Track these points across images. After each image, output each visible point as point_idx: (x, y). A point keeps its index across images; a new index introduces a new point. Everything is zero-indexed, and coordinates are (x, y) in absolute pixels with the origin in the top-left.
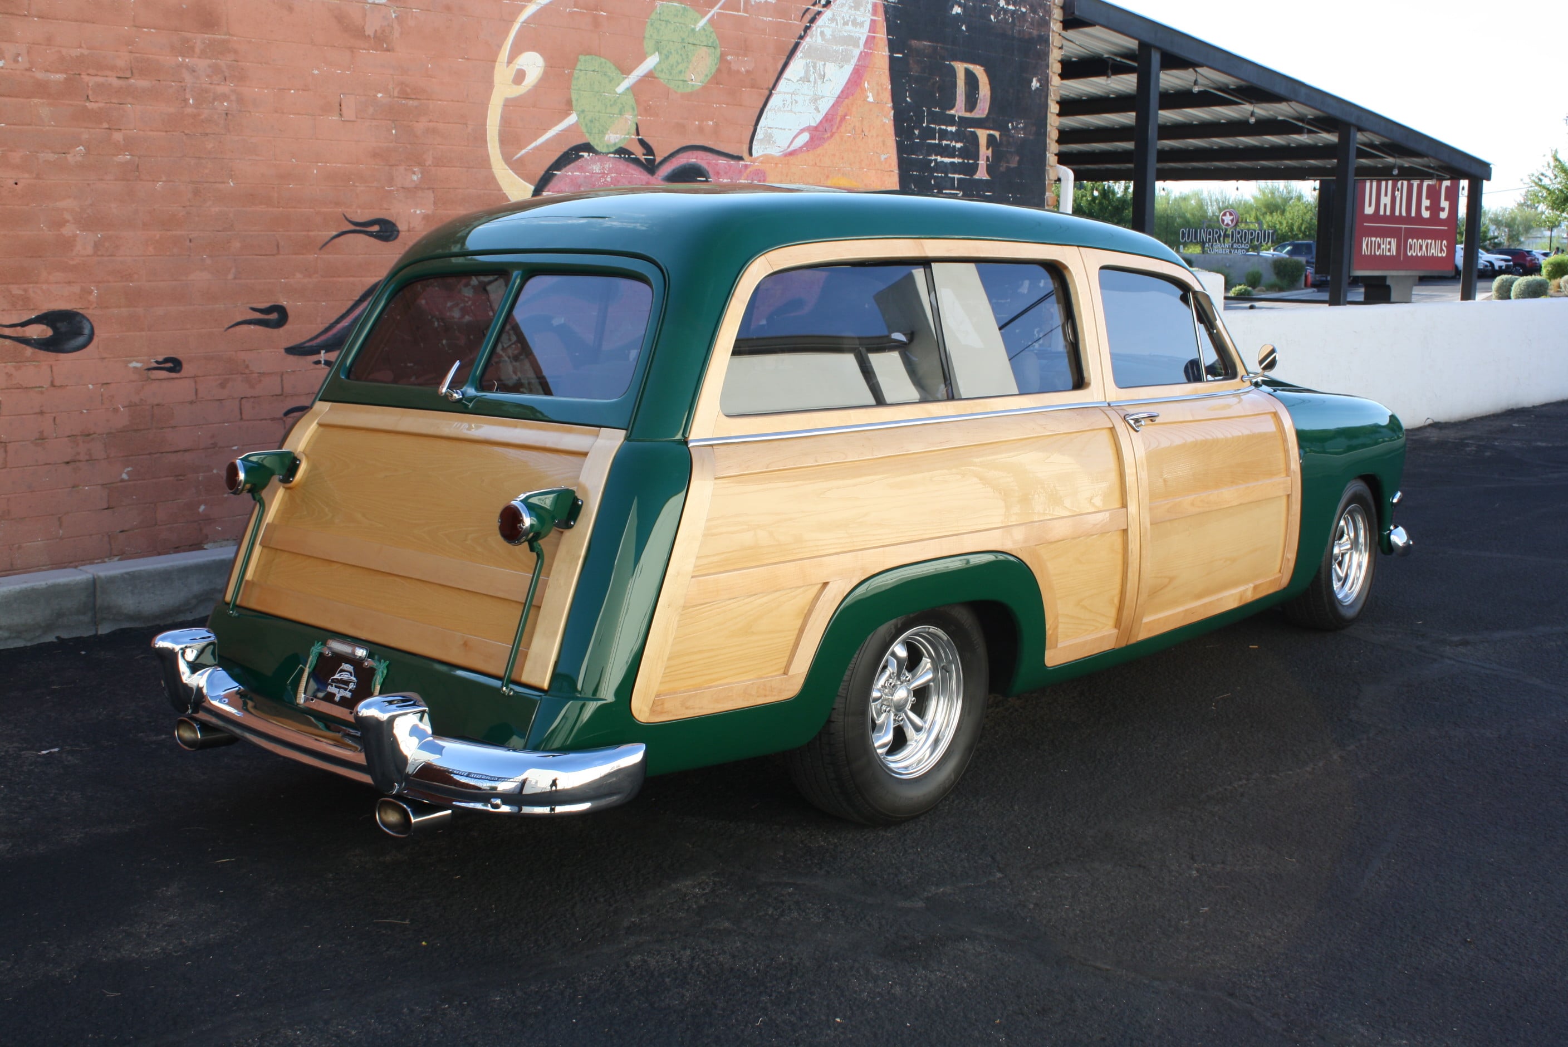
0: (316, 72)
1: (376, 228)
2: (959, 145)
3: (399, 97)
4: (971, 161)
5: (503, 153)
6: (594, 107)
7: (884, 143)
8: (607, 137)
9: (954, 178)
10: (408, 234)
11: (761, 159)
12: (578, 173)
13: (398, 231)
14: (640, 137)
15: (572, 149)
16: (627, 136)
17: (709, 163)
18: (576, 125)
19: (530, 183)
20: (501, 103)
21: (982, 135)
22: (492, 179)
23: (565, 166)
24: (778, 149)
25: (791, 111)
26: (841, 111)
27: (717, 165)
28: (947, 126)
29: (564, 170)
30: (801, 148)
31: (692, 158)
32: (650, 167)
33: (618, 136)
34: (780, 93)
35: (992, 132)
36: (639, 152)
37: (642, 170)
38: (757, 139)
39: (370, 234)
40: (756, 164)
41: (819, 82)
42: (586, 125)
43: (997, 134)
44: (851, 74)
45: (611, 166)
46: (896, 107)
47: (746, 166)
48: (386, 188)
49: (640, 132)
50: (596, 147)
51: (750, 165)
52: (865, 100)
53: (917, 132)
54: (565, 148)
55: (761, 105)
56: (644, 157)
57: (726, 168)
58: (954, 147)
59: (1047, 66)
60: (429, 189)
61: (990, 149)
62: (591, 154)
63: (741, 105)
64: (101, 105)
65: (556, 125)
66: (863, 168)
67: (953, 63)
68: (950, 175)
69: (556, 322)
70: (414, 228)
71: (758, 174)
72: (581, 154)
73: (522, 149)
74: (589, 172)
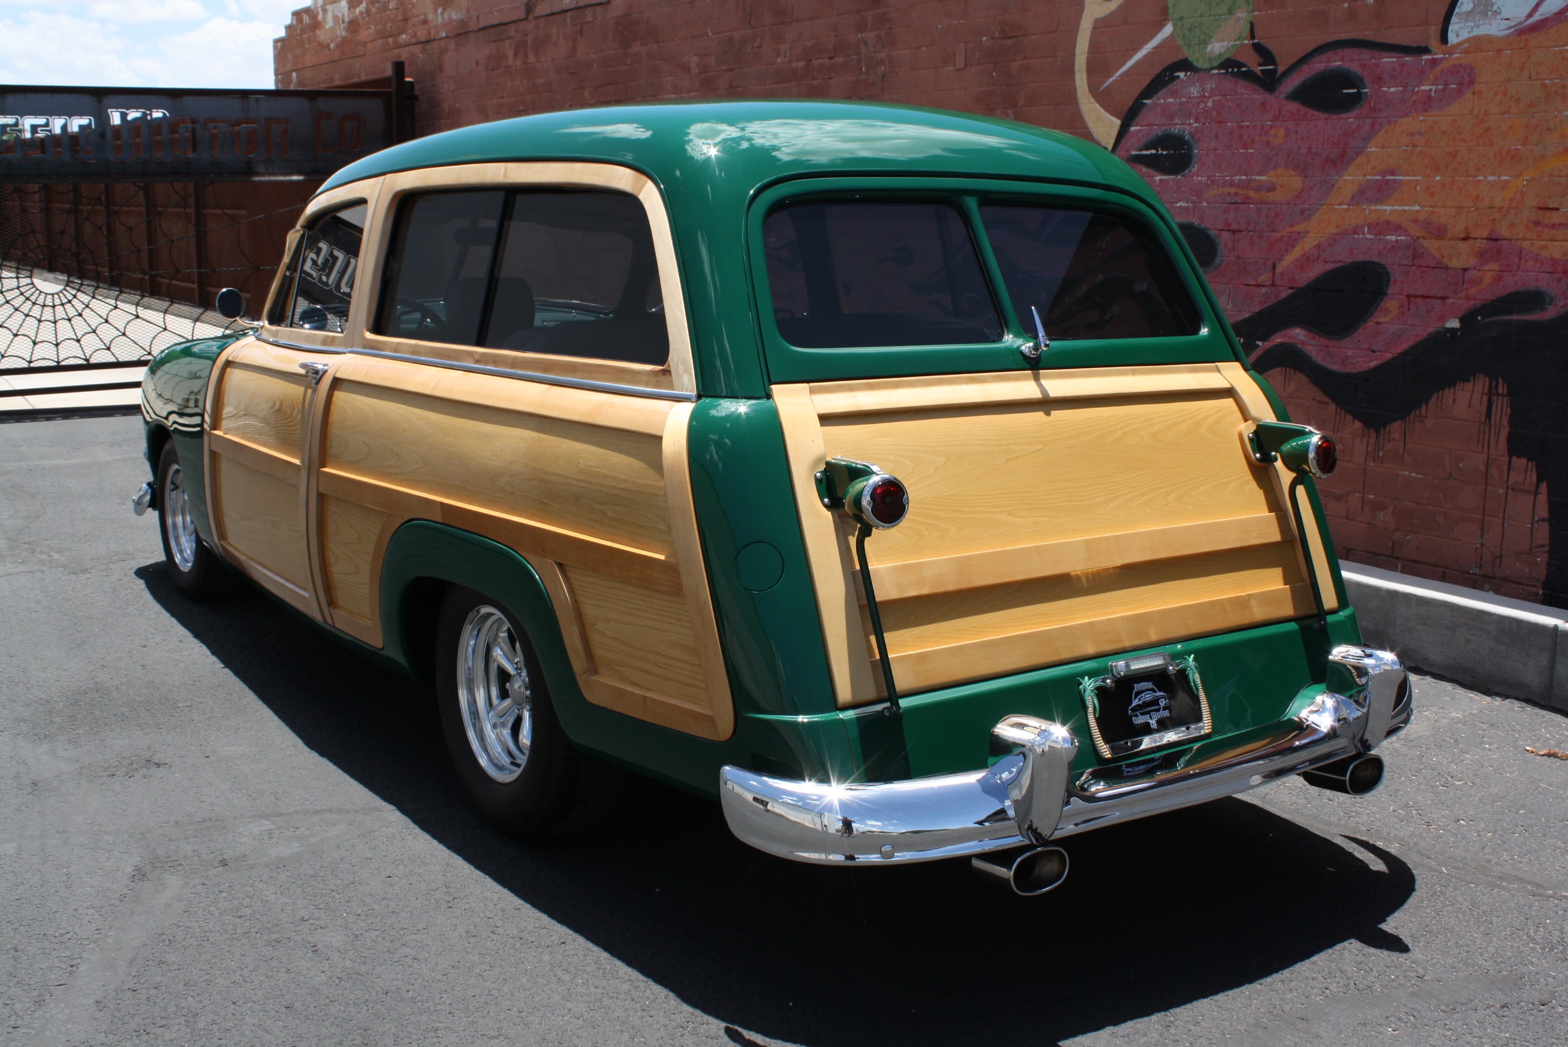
0: (940, 26)
3: (999, 38)
5: (1089, 84)
6: (1195, 10)
8: (1209, 47)
11: (1467, 45)
12: (1172, 100)
14: (1256, 41)
15: (1165, 70)
16: (1237, 43)
17: (1363, 65)
18: (1172, 37)
19: (1117, 117)
20: (1091, 26)
22: (1078, 116)
23: (1157, 92)
24: (1505, 24)
27: (1377, 66)
29: (1154, 98)
31: (1335, 61)
32: (1269, 82)
33: (1225, 44)
36: (1254, 62)
37: (1257, 87)
38: (1457, 13)
40: (1456, 56)
42: (1184, 36)
45: (1213, 86)
47: (1434, 62)
49: (1256, 35)
50: (1195, 64)
51: (1441, 59)
54: (1157, 70)
56: (1260, 68)
57: (1394, 70)
62: (1189, 73)
64: (819, 81)
65: (1148, 41)
71: (1458, 71)
72: (1176, 74)
73: (1110, 77)
74: (1185, 97)
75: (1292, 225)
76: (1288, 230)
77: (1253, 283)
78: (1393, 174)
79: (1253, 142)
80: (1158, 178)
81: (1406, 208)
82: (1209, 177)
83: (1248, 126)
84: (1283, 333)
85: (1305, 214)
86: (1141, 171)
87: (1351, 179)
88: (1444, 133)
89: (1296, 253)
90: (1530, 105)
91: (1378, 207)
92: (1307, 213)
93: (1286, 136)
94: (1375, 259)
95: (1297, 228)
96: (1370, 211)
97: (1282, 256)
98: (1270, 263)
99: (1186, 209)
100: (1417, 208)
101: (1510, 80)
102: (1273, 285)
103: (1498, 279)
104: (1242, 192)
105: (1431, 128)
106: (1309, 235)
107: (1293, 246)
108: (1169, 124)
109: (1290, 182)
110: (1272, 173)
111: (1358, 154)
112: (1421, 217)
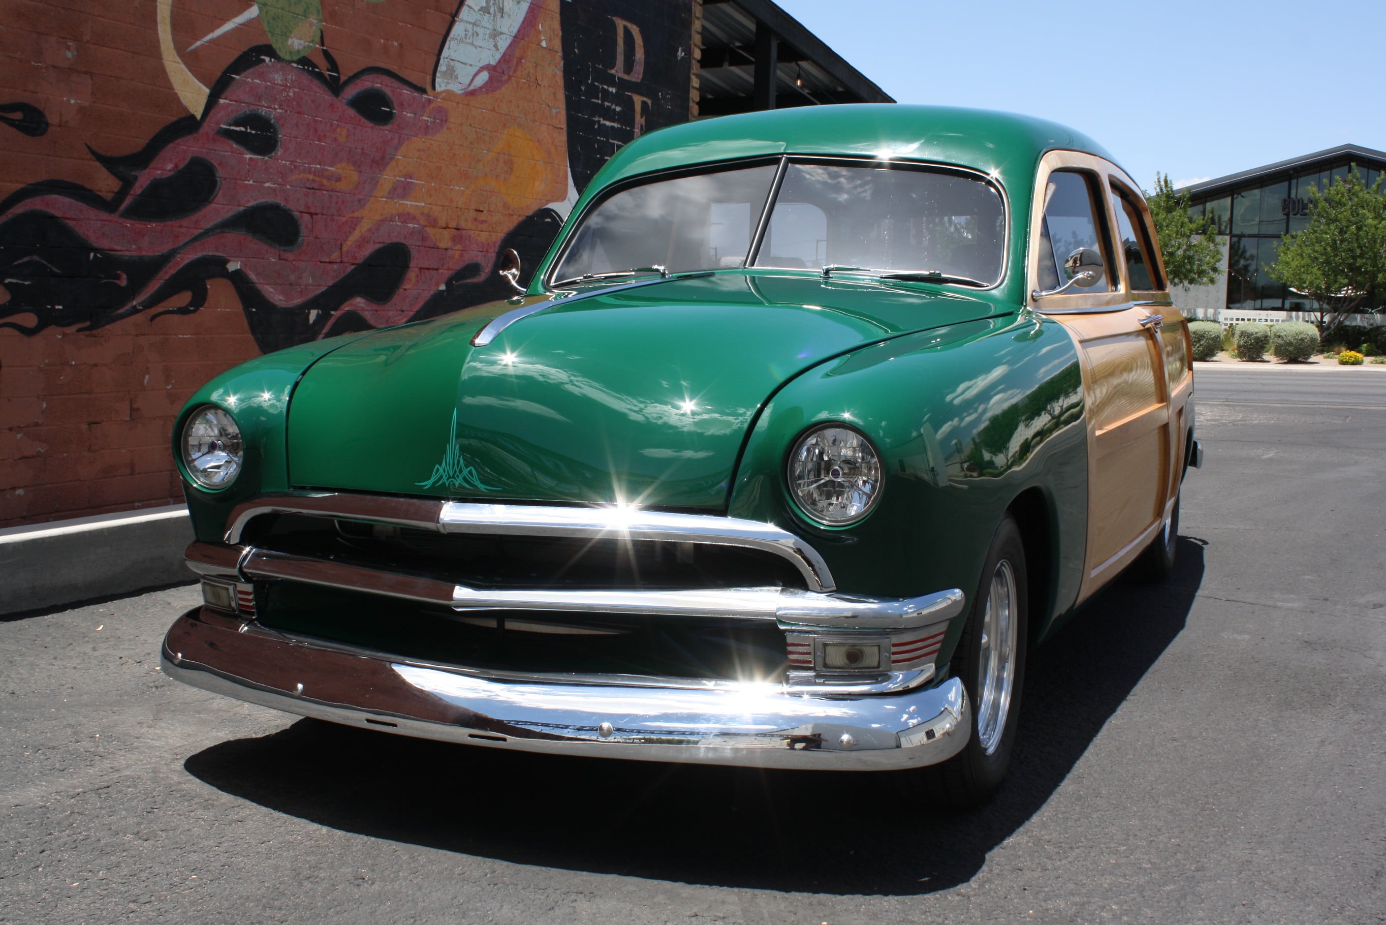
1: (18, 116)
2: (618, 109)
4: (628, 128)
5: (175, 41)
6: (277, 2)
7: (555, 94)
8: (290, 41)
9: (614, 144)
10: (59, 129)
11: (444, 94)
12: (258, 81)
13: (47, 124)
14: (325, 48)
15: (252, 50)
16: (311, 44)
17: (393, 91)
18: (257, 20)
19: (206, 86)
21: (638, 100)
22: (161, 73)
23: (244, 69)
24: (460, 86)
25: (472, 44)
26: (518, 53)
27: (401, 94)
28: (608, 86)
29: (243, 75)
30: (481, 88)
31: (377, 83)
32: (335, 86)
33: (302, 42)
34: (462, 21)
35: (645, 99)
36: (323, 65)
37: (326, 89)
38: (440, 71)
39: (12, 123)
40: (439, 100)
41: (499, 16)
42: (269, 22)
43: (649, 102)
44: (527, 13)
45: (294, 78)
46: (566, 57)
47: (429, 101)
48: (33, 63)
49: (326, 41)
50: (278, 52)
51: (433, 100)
52: (539, 44)
53: (583, 88)
54: (245, 48)
55: (444, 33)
56: (328, 73)
57: (410, 100)
58: (614, 110)
59: (690, 37)
60: (86, 73)
61: (644, 118)
62: (273, 60)
63: (425, 29)
65: (236, 15)
66: (536, 121)
67: (614, 18)
68: (611, 141)
69: (232, 267)
70: (67, 122)
71: (440, 111)
72: (263, 57)
73: (197, 40)
74: (270, 82)
75: (353, 212)
76: (351, 215)
77: (327, 260)
78: (411, 178)
79: (325, 136)
80: (248, 156)
81: (418, 204)
82: (292, 162)
83: (321, 121)
84: (349, 302)
85: (361, 203)
86: (232, 147)
87: (388, 178)
88: (435, 153)
89: (355, 236)
90: (471, 143)
91: (403, 202)
92: (362, 202)
93: (347, 136)
94: (403, 241)
95: (356, 214)
96: (400, 204)
97: (347, 237)
98: (339, 243)
99: (274, 190)
100: (423, 204)
101: (461, 125)
102: (342, 262)
103: (461, 256)
104: (317, 179)
105: (429, 148)
106: (364, 220)
107: (354, 229)
108: (257, 105)
109: (349, 175)
110: (339, 166)
111: (391, 159)
112: (426, 211)
